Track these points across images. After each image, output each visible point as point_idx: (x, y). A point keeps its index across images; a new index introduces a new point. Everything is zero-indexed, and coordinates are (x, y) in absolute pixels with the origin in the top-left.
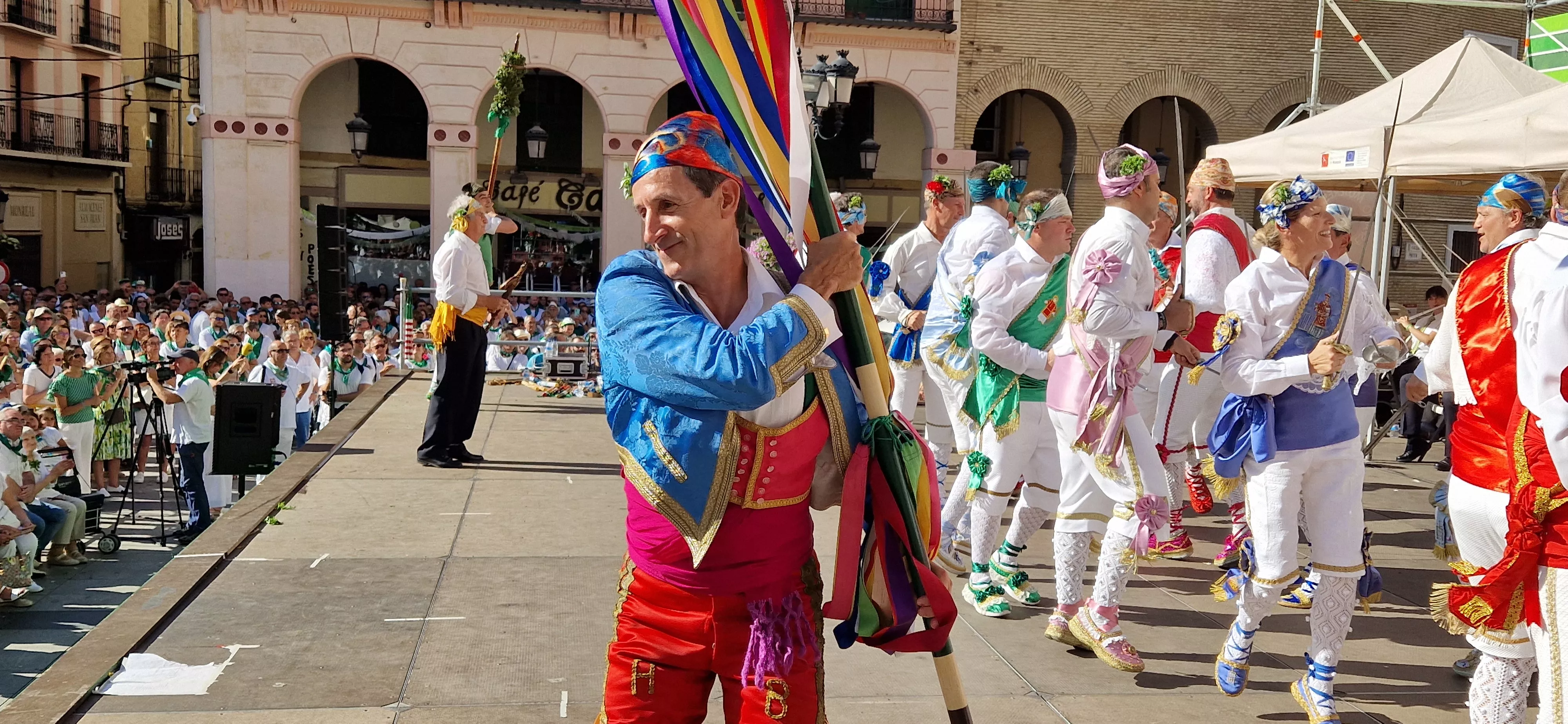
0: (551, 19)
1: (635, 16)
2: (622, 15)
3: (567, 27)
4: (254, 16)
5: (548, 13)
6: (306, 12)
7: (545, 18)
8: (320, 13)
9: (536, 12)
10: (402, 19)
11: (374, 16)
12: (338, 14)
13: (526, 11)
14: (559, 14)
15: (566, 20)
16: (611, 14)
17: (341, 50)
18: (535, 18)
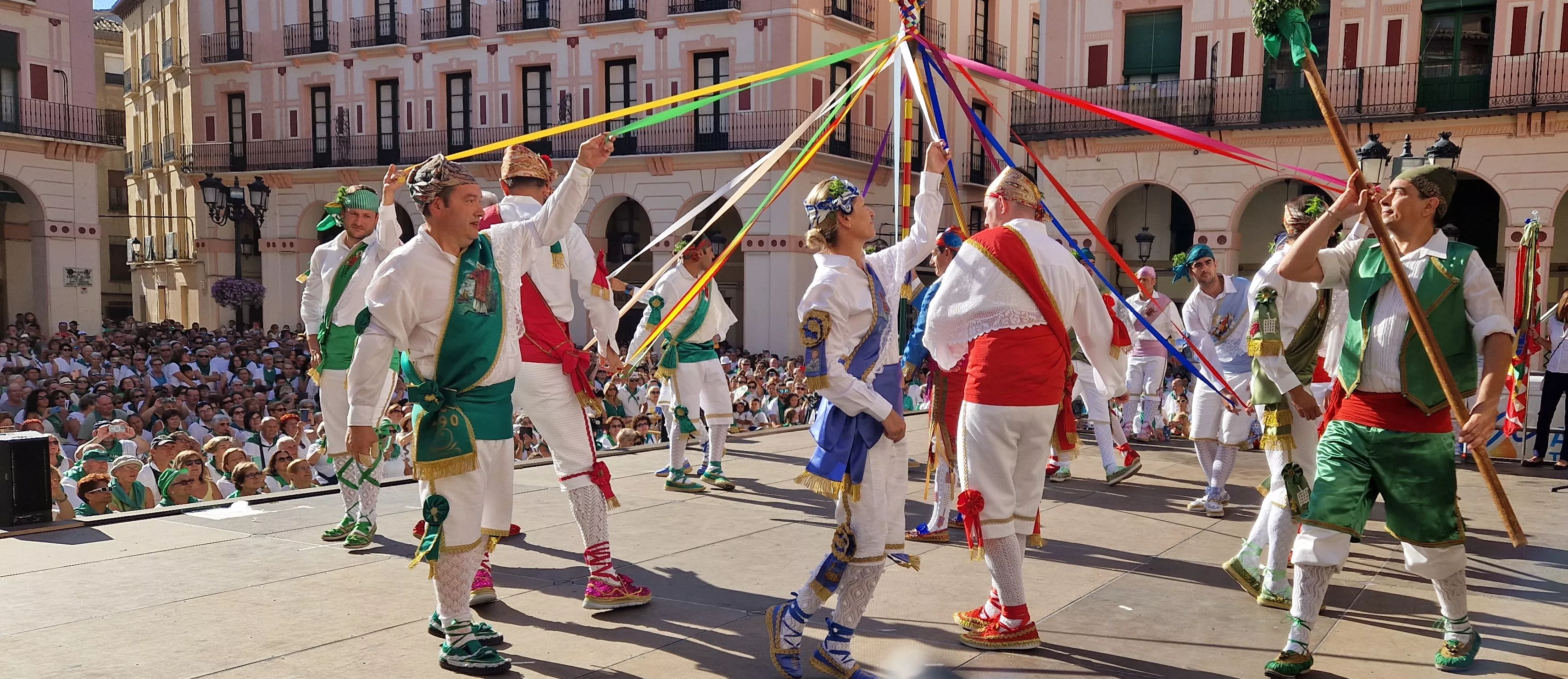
0: (1297, 137)
1: (1371, 125)
2: (1359, 125)
3: (1310, 143)
4: (1072, 160)
5: (1294, 131)
6: (1108, 152)
7: (1294, 136)
8: (1117, 152)
9: (1284, 132)
10: (1176, 150)
11: (1156, 150)
12: (1130, 151)
13: (1275, 132)
14: (1304, 131)
15: (1311, 136)
16: (1349, 126)
17: (1131, 178)
18: (1282, 137)
